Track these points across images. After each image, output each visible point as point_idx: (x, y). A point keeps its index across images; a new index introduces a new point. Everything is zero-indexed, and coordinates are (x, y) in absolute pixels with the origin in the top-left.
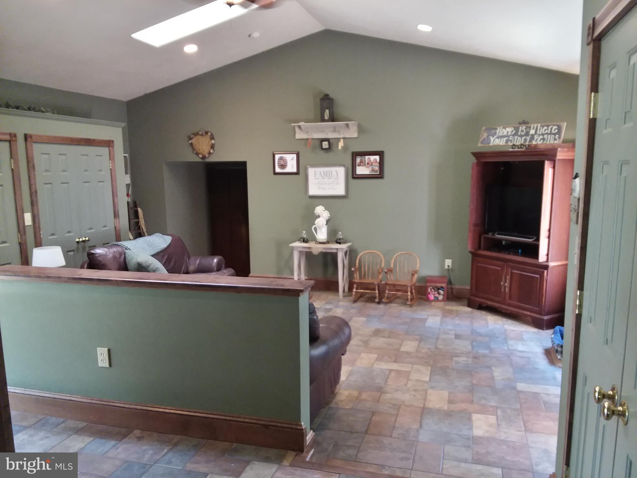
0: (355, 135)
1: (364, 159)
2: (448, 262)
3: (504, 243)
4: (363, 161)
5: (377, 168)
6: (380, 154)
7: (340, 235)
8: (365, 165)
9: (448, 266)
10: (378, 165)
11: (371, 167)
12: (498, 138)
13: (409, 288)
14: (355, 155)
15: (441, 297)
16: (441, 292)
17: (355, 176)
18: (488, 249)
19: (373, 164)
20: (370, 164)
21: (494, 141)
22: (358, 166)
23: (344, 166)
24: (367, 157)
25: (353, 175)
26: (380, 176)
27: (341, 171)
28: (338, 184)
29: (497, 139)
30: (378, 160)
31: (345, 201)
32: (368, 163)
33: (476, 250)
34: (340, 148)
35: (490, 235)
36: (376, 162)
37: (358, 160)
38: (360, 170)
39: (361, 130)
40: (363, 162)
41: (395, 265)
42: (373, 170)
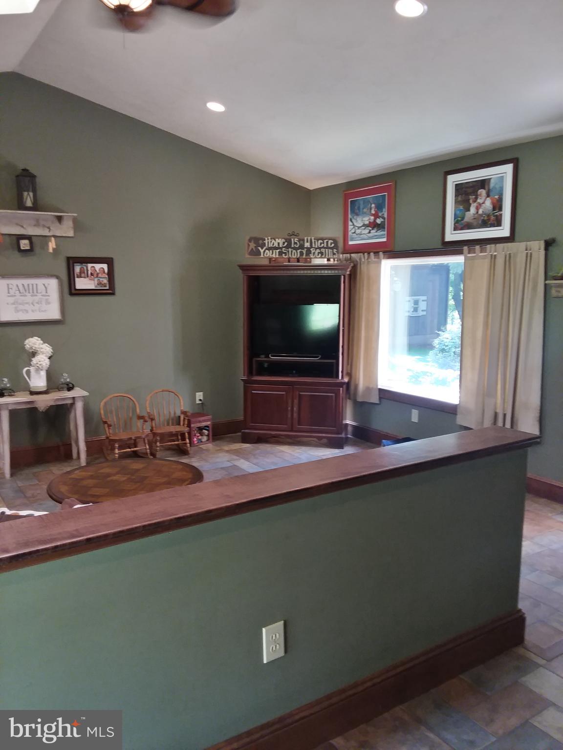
0: (71, 234)
1: (85, 268)
2: (199, 396)
4: (84, 270)
5: (105, 281)
6: (109, 261)
7: (66, 378)
8: (88, 277)
9: (200, 400)
10: (107, 276)
11: (96, 279)
12: (269, 249)
14: (71, 262)
15: (205, 439)
16: (206, 432)
17: (73, 291)
19: (100, 275)
20: (95, 276)
21: (264, 252)
22: (78, 277)
23: (57, 277)
24: (90, 265)
25: (71, 291)
26: (110, 291)
27: (53, 284)
28: (48, 303)
29: (267, 251)
30: (106, 271)
31: (59, 327)
32: (92, 274)
34: (51, 250)
36: (104, 272)
37: (77, 269)
38: (82, 284)
39: (77, 225)
40: (84, 273)
42: (100, 284)
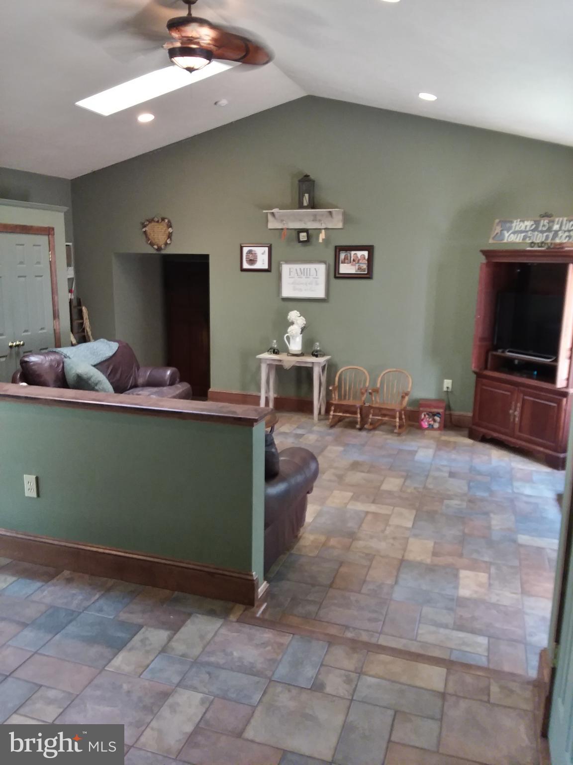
0: (340, 225)
1: (349, 255)
2: (448, 383)
3: (516, 362)
4: (348, 257)
5: (365, 266)
6: (370, 249)
7: (317, 346)
8: (350, 262)
9: (448, 388)
10: (367, 262)
11: (357, 265)
12: (514, 233)
13: (398, 413)
14: (339, 249)
15: (436, 425)
16: (437, 419)
17: (337, 275)
18: (496, 369)
19: (360, 261)
20: (357, 261)
21: (509, 236)
22: (342, 263)
23: (325, 262)
24: (353, 253)
25: (335, 274)
26: (368, 275)
27: (321, 269)
28: (317, 284)
29: (512, 235)
30: (367, 257)
31: (324, 305)
32: (354, 260)
33: (481, 369)
34: (321, 241)
35: (499, 352)
36: (364, 258)
37: (342, 255)
38: (345, 269)
39: (347, 219)
40: (348, 259)
41: (382, 383)
42: (359, 269)
